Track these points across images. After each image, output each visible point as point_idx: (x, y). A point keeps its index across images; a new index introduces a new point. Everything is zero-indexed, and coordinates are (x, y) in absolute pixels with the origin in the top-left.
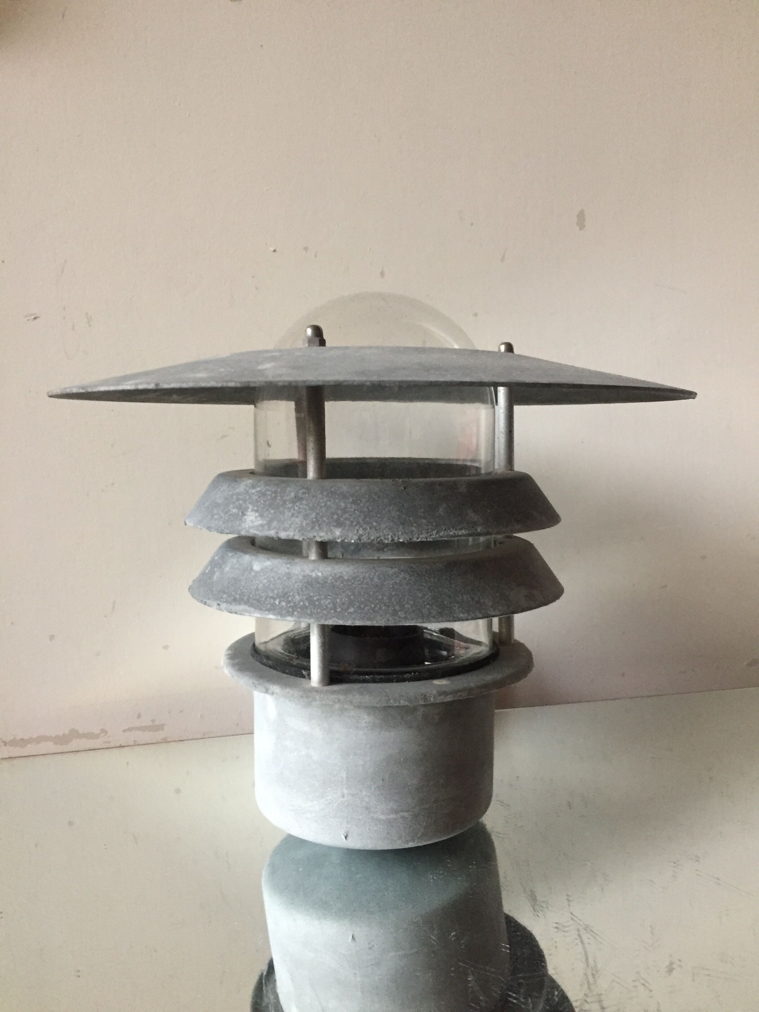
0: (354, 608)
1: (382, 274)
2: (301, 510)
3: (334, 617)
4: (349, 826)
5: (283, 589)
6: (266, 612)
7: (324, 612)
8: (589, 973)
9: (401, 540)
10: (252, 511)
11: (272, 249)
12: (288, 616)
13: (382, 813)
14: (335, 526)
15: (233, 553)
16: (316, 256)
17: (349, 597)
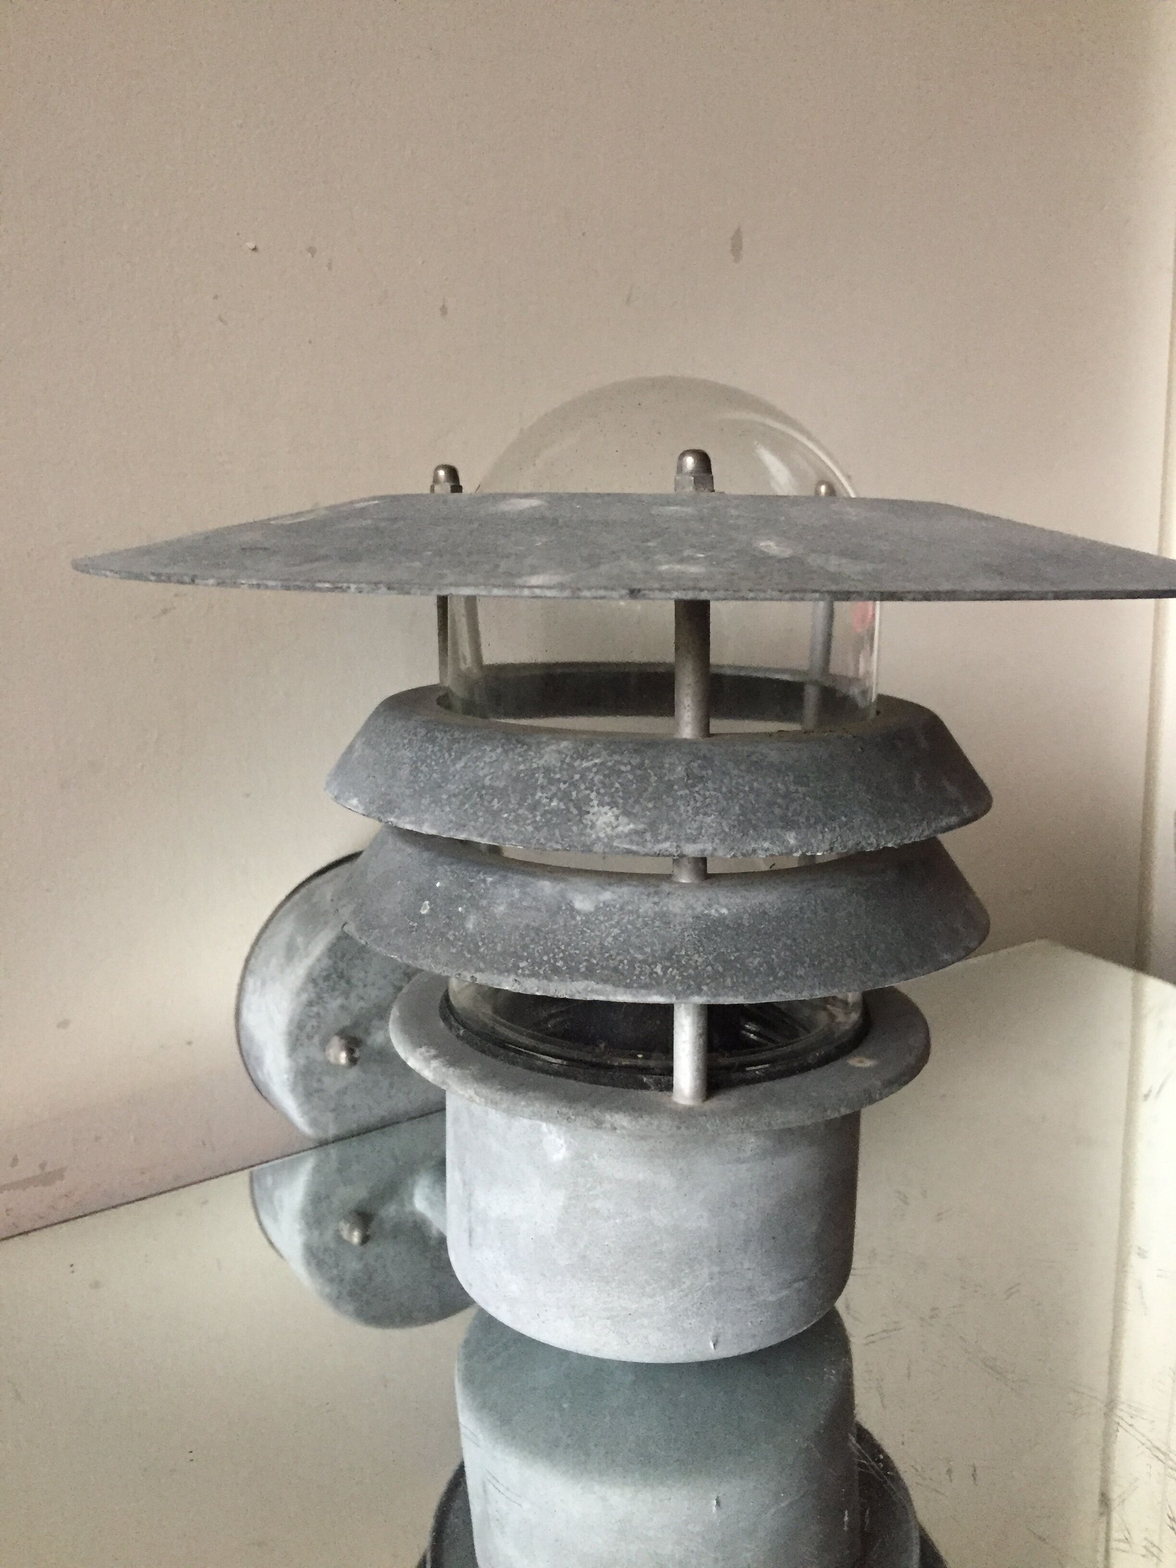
0: (805, 967)
1: (444, 310)
2: (708, 801)
3: (778, 988)
4: (720, 1325)
5: (664, 944)
6: (643, 991)
7: (757, 980)
9: (890, 845)
10: (601, 804)
11: (251, 245)
12: (692, 994)
13: (772, 1292)
14: (783, 828)
15: (497, 877)
16: (331, 268)
17: (788, 948)
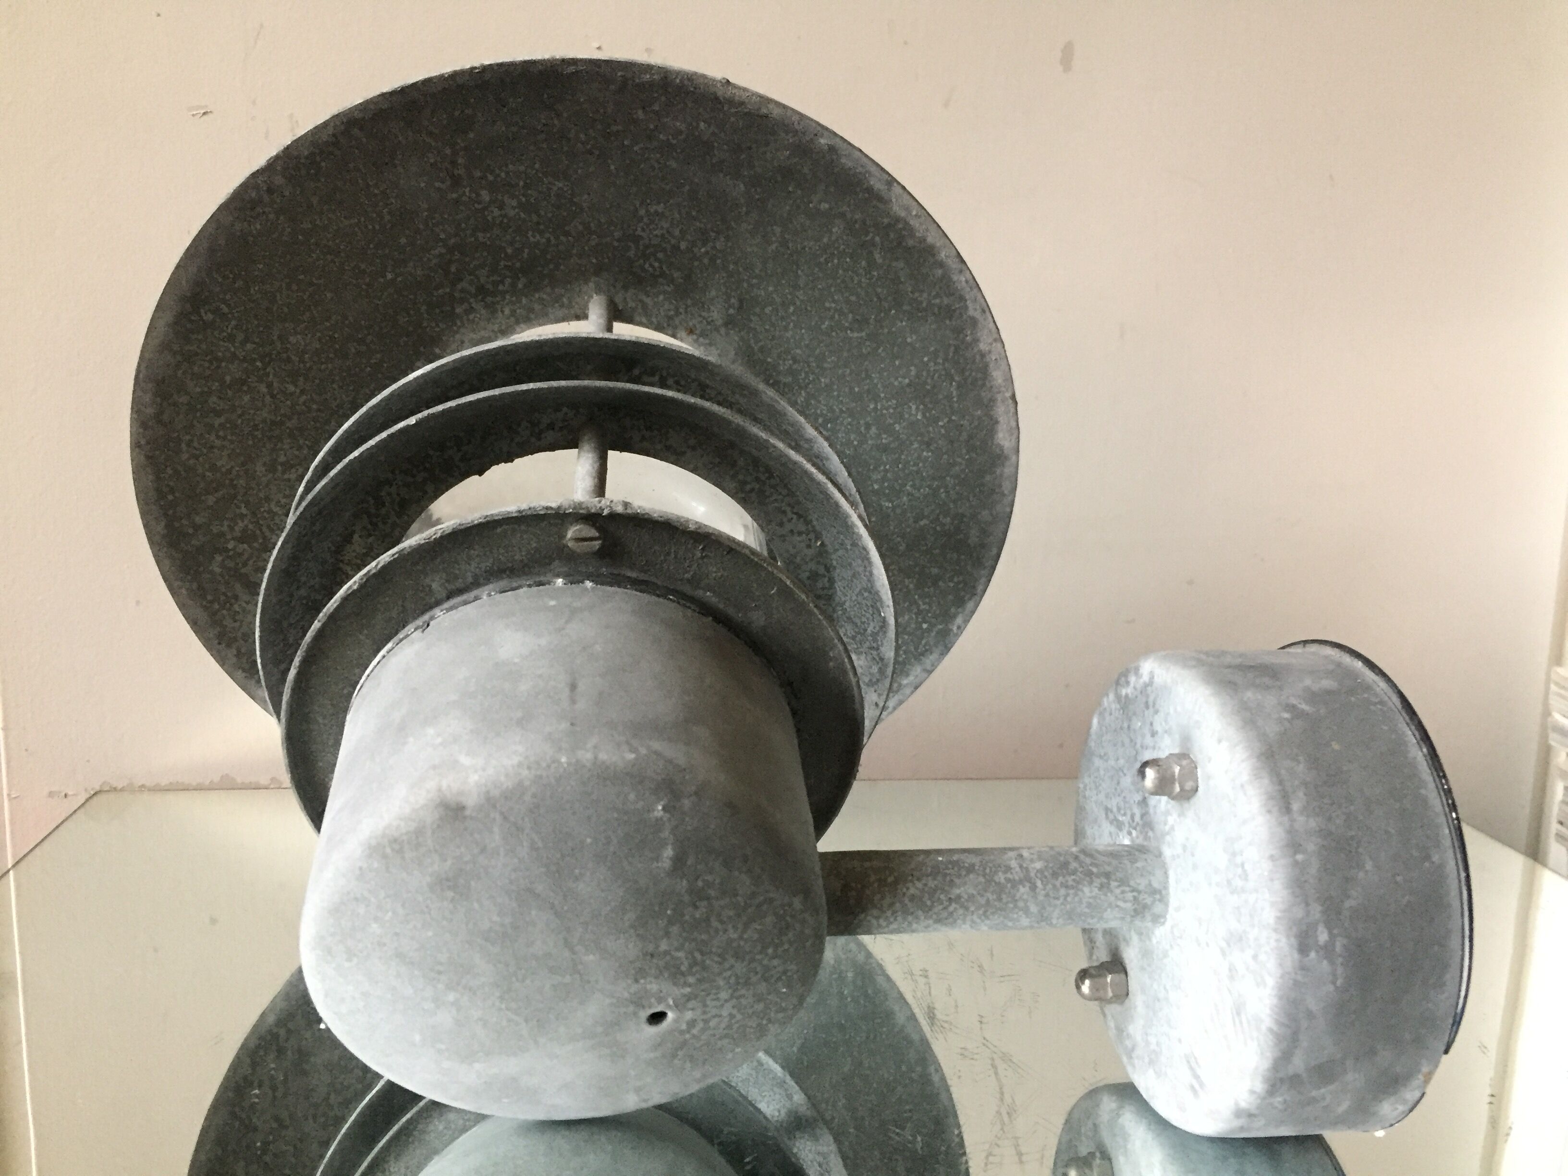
8: (1004, 1112)
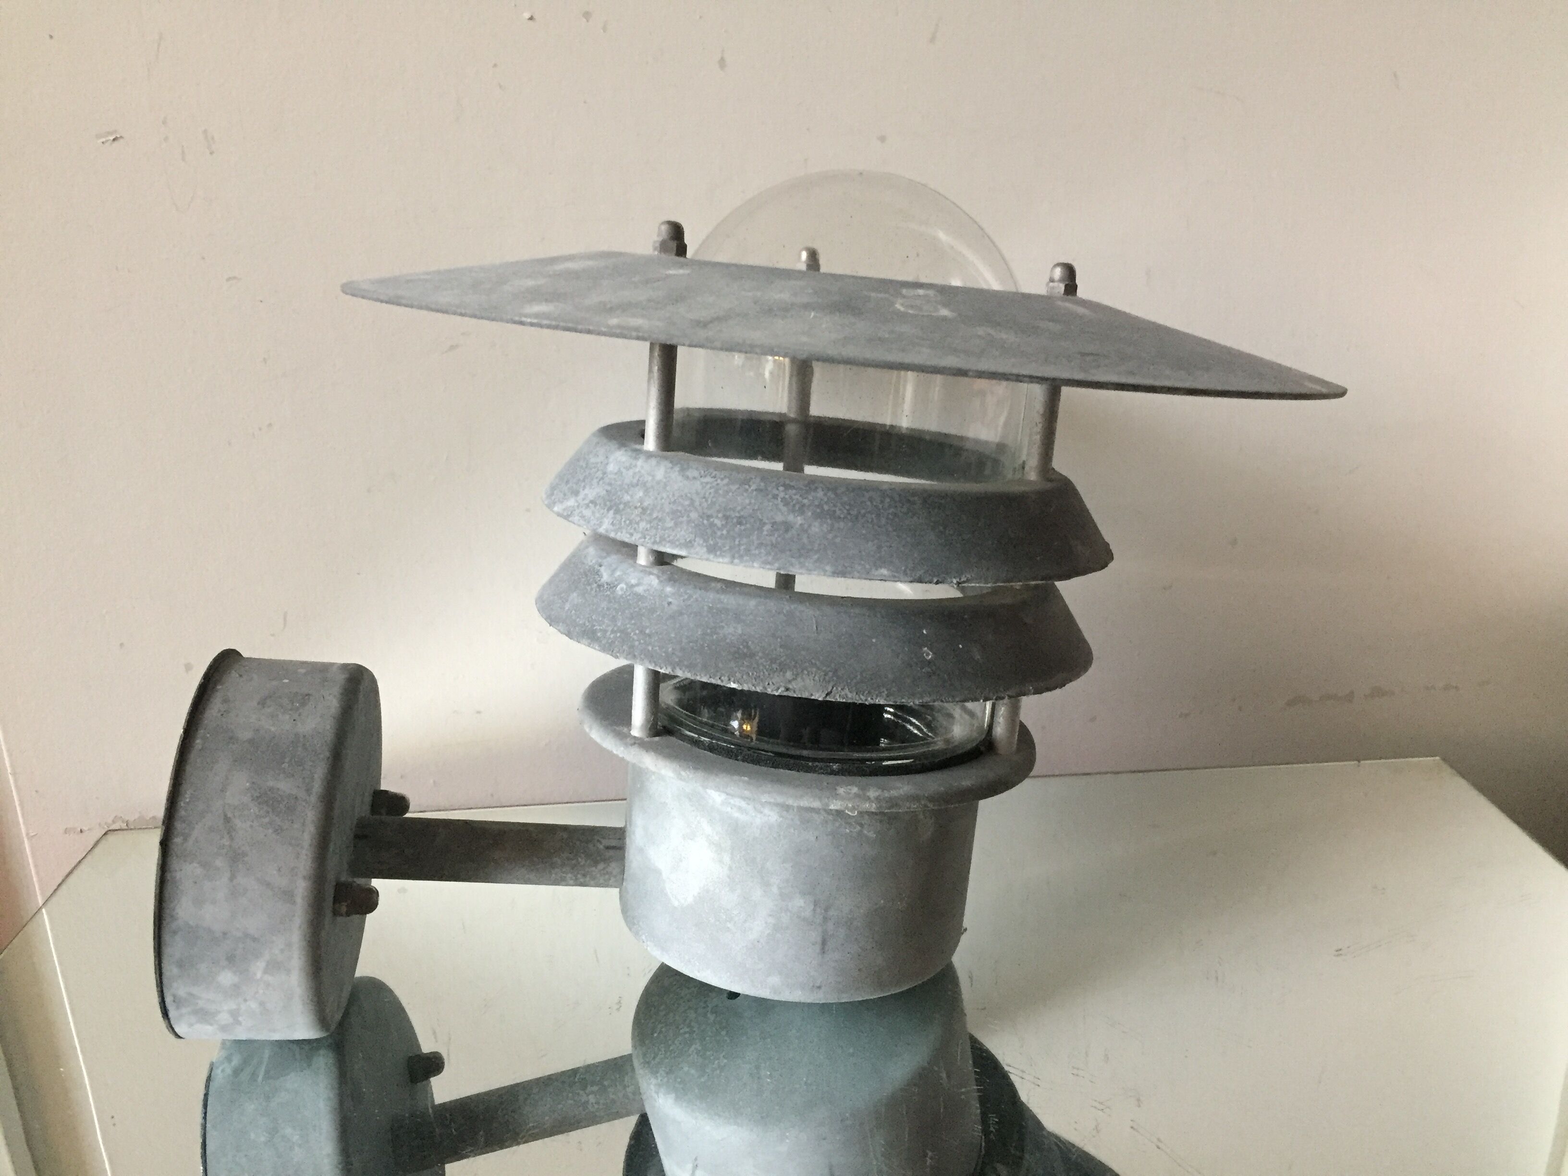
1: (722, 63)
11: (527, 15)
16: (605, 29)
